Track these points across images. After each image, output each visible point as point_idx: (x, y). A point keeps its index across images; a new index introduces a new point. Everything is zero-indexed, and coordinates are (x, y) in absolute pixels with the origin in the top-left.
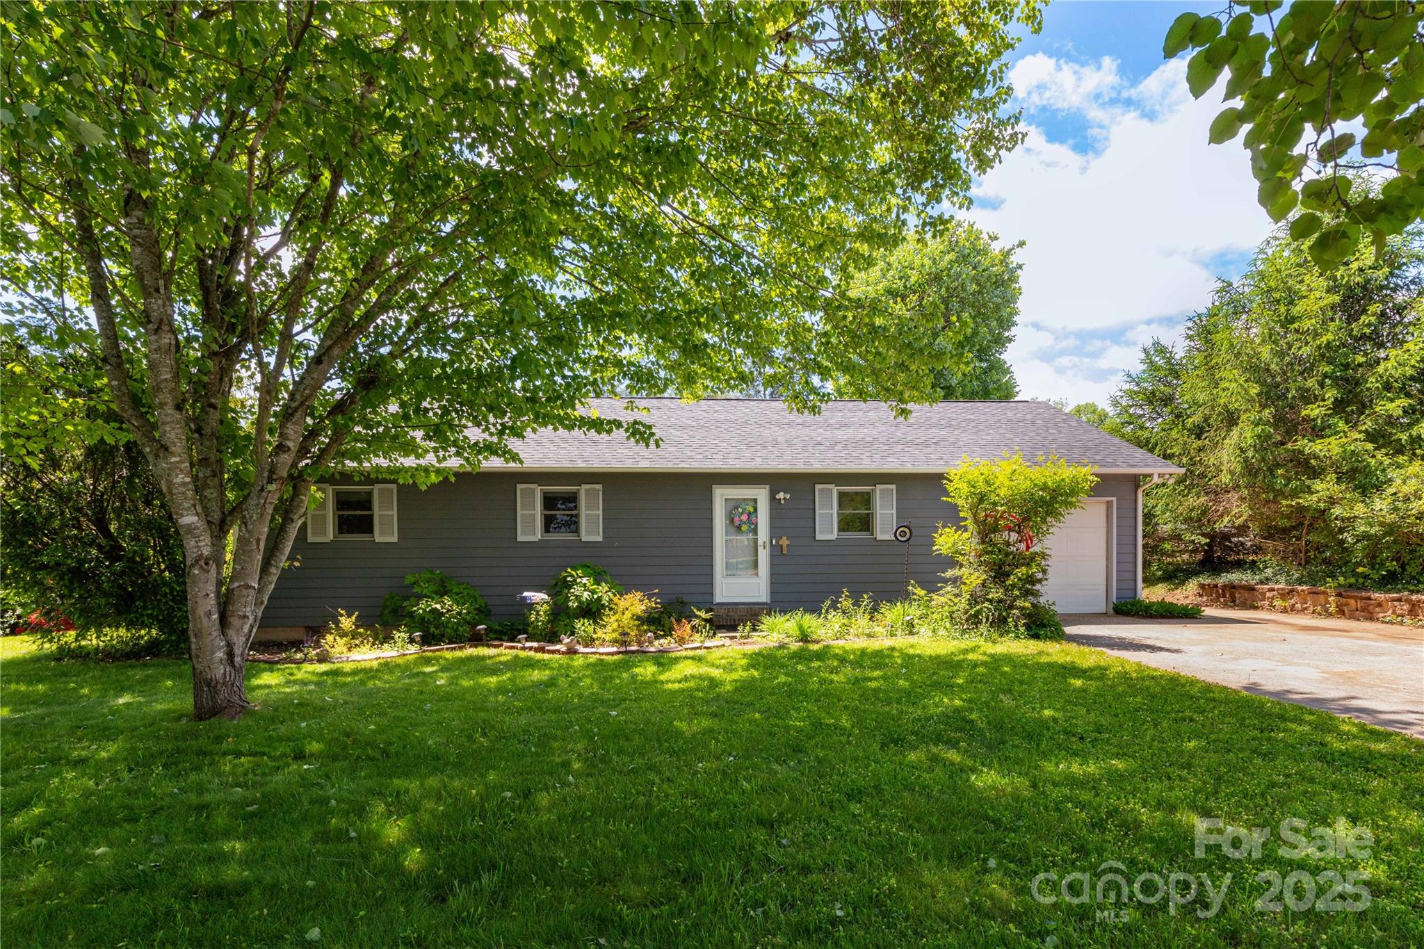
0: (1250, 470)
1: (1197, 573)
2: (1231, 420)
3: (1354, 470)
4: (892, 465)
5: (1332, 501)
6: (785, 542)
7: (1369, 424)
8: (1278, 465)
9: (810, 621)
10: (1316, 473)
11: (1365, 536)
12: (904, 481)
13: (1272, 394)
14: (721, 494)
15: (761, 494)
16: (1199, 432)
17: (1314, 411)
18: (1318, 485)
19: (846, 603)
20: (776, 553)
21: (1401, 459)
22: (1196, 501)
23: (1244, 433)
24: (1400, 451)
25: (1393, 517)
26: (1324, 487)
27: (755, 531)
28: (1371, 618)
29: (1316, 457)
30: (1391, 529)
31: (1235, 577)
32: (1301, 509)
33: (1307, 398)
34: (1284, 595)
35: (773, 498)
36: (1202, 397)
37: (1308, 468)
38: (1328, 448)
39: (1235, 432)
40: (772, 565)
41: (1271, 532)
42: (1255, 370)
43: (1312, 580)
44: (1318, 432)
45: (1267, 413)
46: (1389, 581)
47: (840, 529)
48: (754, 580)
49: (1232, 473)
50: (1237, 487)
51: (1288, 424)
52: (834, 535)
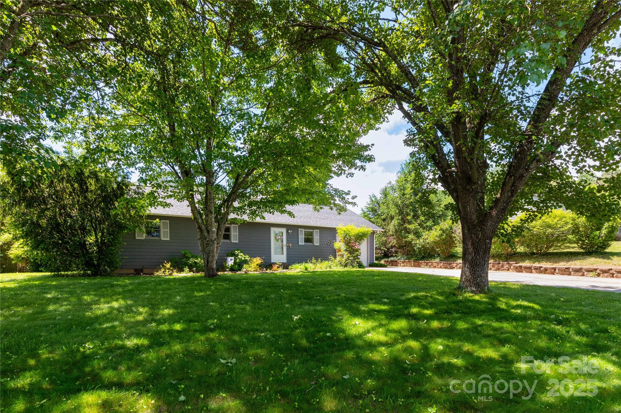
0: (396, 231)
1: (384, 258)
2: (392, 218)
3: (416, 233)
4: (319, 224)
5: (412, 240)
6: (290, 245)
7: (419, 222)
8: (402, 230)
9: (307, 265)
10: (409, 233)
11: (419, 248)
12: (322, 229)
13: (401, 213)
14: (273, 230)
15: (284, 230)
16: (384, 220)
17: (409, 218)
18: (410, 236)
19: (314, 261)
20: (288, 248)
21: (425, 230)
22: (384, 239)
23: (395, 222)
24: (424, 228)
25: (423, 244)
26: (411, 236)
27: (282, 241)
28: (420, 267)
29: (409, 229)
30: (423, 246)
31: (392, 259)
32: (406, 241)
33: (408, 214)
34: (403, 262)
35: (287, 232)
36: (386, 211)
37: (408, 231)
38: (412, 227)
39: (393, 221)
40: (287, 251)
41: (401, 247)
42: (397, 205)
43: (409, 259)
44: (410, 223)
45: (400, 217)
46: (423, 258)
47: (305, 242)
48: (282, 256)
49: (392, 232)
50: (393, 235)
51: (404, 221)
52: (303, 244)
